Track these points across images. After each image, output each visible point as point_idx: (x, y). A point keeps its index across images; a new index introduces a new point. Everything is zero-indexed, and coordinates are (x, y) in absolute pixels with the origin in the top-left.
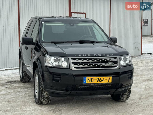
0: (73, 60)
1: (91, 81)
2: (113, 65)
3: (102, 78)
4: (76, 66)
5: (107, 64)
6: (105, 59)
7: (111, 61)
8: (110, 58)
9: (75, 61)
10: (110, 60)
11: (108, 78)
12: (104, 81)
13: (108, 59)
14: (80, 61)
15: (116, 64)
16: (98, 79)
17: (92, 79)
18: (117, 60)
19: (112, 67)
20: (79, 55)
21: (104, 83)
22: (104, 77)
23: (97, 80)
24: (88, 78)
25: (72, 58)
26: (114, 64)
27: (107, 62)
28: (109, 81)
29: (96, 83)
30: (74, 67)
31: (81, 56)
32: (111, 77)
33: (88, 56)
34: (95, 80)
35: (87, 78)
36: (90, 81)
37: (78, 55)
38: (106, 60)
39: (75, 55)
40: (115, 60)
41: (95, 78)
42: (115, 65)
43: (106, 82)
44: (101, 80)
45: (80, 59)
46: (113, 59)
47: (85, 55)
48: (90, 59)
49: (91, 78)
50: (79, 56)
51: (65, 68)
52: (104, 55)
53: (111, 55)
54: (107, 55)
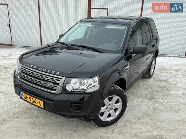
1: (25, 98)
3: (34, 99)
6: (47, 76)
8: (52, 78)
9: (21, 70)
10: (51, 80)
12: (36, 103)
13: (49, 78)
14: (24, 71)
17: (26, 96)
18: (59, 83)
21: (36, 105)
26: (54, 86)
27: (47, 81)
28: (40, 105)
32: (42, 102)
34: (28, 98)
38: (46, 79)
40: (57, 82)
41: (28, 96)
42: (55, 88)
43: (38, 105)
45: (25, 69)
46: (55, 79)
49: (25, 94)
50: (28, 65)
52: (48, 72)
53: (57, 74)
54: (52, 73)
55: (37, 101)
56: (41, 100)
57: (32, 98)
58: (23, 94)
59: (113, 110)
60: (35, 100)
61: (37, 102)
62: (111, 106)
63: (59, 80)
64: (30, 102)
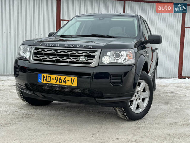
0: (35, 50)
3: (63, 78)
5: (77, 59)
10: (84, 54)
11: (71, 78)
12: (65, 82)
13: (81, 52)
14: (42, 52)
16: (57, 78)
17: (49, 77)
18: (95, 55)
21: (65, 84)
23: (56, 80)
24: (44, 75)
25: (35, 48)
27: (78, 56)
28: (72, 83)
29: (54, 84)
30: (33, 59)
31: (47, 45)
32: (76, 78)
34: (52, 79)
36: (46, 80)
39: (41, 44)
41: (53, 76)
42: (90, 61)
43: (69, 84)
44: (61, 80)
45: (43, 49)
46: (88, 52)
47: (53, 45)
48: (56, 50)
49: (47, 75)
50: (45, 45)
51: (27, 59)
52: (78, 46)
53: (89, 47)
54: (83, 47)
55: (68, 78)
56: (75, 77)
57: (59, 77)
59: (141, 100)
60: (65, 78)
61: (67, 81)
62: (139, 93)
64: (56, 83)
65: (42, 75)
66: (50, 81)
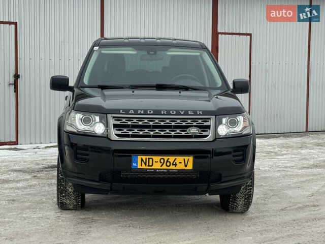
0: (115, 120)
1: (147, 164)
2: (200, 133)
3: (172, 159)
4: (119, 132)
5: (186, 131)
6: (184, 120)
7: (195, 126)
8: (194, 120)
9: (118, 123)
11: (184, 159)
12: (176, 165)
13: (189, 121)
14: (129, 123)
15: (207, 131)
16: (162, 161)
17: (151, 160)
18: (209, 124)
19: (196, 137)
20: (129, 110)
21: (175, 168)
22: (175, 157)
23: (161, 163)
24: (142, 157)
25: (114, 117)
26: (202, 131)
27: (187, 127)
28: (186, 166)
29: (159, 169)
30: (116, 135)
31: (133, 112)
32: (191, 159)
33: (148, 113)
34: (156, 162)
35: (139, 157)
36: (145, 164)
37: (127, 112)
38: (184, 124)
39: (121, 111)
40: (206, 124)
41: (156, 158)
42: (204, 133)
43: (181, 167)
44: (170, 162)
45: (130, 119)
46: (200, 121)
47: (142, 112)
48: (151, 120)
49: (147, 157)
50: (130, 112)
51: (100, 135)
52: (182, 113)
53: (198, 113)
55: (180, 159)
56: (189, 156)
57: (166, 158)
58: (144, 158)
60: (176, 159)
63: (208, 121)
64: (161, 168)
65: (140, 158)
66: (152, 166)
